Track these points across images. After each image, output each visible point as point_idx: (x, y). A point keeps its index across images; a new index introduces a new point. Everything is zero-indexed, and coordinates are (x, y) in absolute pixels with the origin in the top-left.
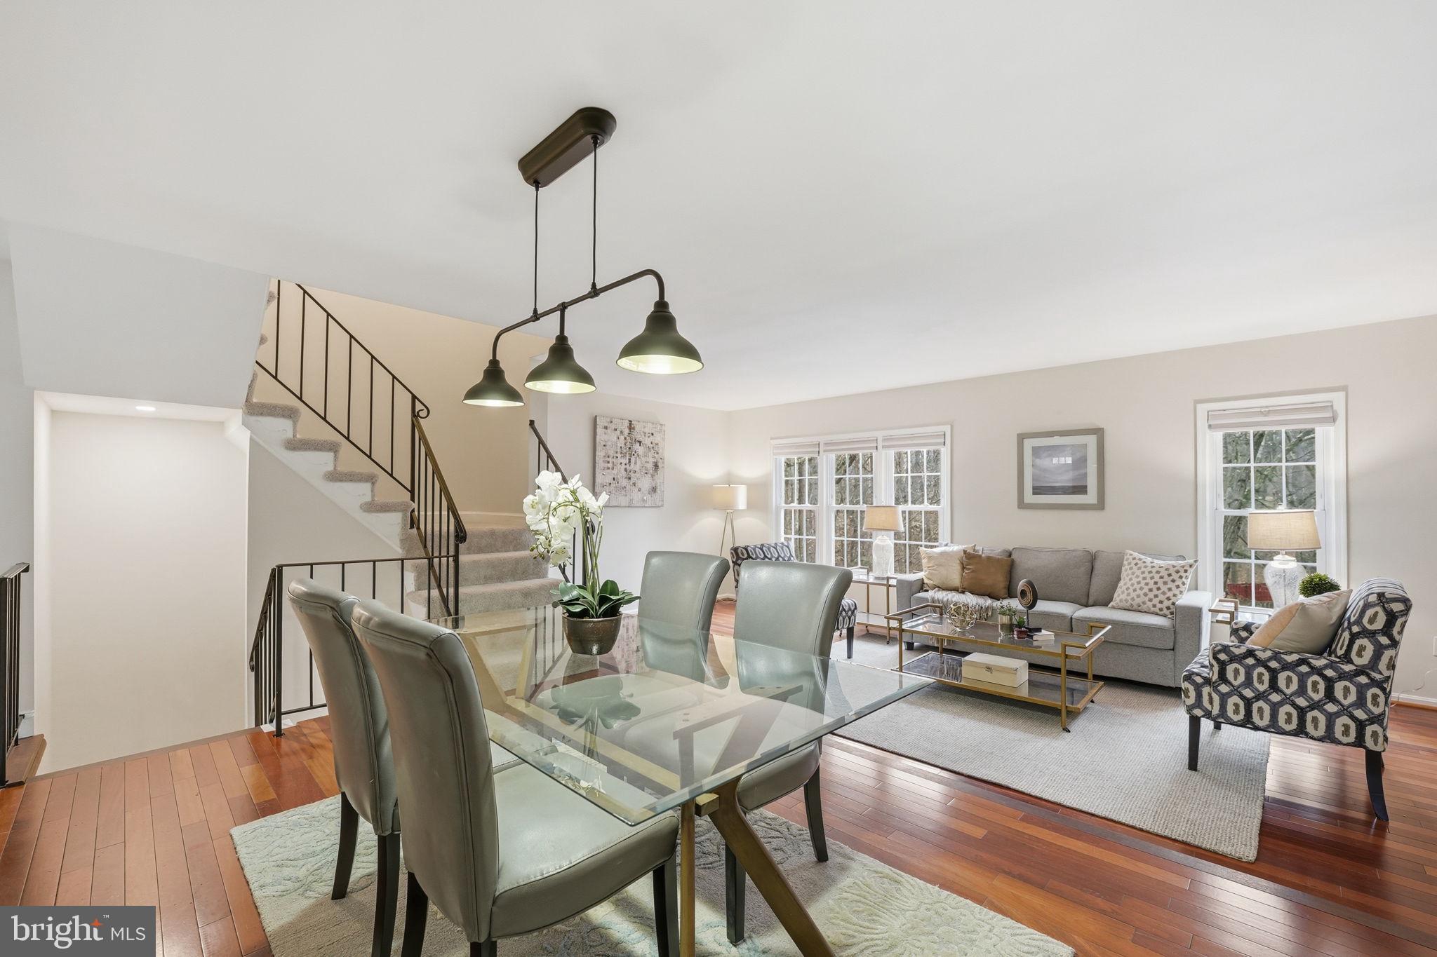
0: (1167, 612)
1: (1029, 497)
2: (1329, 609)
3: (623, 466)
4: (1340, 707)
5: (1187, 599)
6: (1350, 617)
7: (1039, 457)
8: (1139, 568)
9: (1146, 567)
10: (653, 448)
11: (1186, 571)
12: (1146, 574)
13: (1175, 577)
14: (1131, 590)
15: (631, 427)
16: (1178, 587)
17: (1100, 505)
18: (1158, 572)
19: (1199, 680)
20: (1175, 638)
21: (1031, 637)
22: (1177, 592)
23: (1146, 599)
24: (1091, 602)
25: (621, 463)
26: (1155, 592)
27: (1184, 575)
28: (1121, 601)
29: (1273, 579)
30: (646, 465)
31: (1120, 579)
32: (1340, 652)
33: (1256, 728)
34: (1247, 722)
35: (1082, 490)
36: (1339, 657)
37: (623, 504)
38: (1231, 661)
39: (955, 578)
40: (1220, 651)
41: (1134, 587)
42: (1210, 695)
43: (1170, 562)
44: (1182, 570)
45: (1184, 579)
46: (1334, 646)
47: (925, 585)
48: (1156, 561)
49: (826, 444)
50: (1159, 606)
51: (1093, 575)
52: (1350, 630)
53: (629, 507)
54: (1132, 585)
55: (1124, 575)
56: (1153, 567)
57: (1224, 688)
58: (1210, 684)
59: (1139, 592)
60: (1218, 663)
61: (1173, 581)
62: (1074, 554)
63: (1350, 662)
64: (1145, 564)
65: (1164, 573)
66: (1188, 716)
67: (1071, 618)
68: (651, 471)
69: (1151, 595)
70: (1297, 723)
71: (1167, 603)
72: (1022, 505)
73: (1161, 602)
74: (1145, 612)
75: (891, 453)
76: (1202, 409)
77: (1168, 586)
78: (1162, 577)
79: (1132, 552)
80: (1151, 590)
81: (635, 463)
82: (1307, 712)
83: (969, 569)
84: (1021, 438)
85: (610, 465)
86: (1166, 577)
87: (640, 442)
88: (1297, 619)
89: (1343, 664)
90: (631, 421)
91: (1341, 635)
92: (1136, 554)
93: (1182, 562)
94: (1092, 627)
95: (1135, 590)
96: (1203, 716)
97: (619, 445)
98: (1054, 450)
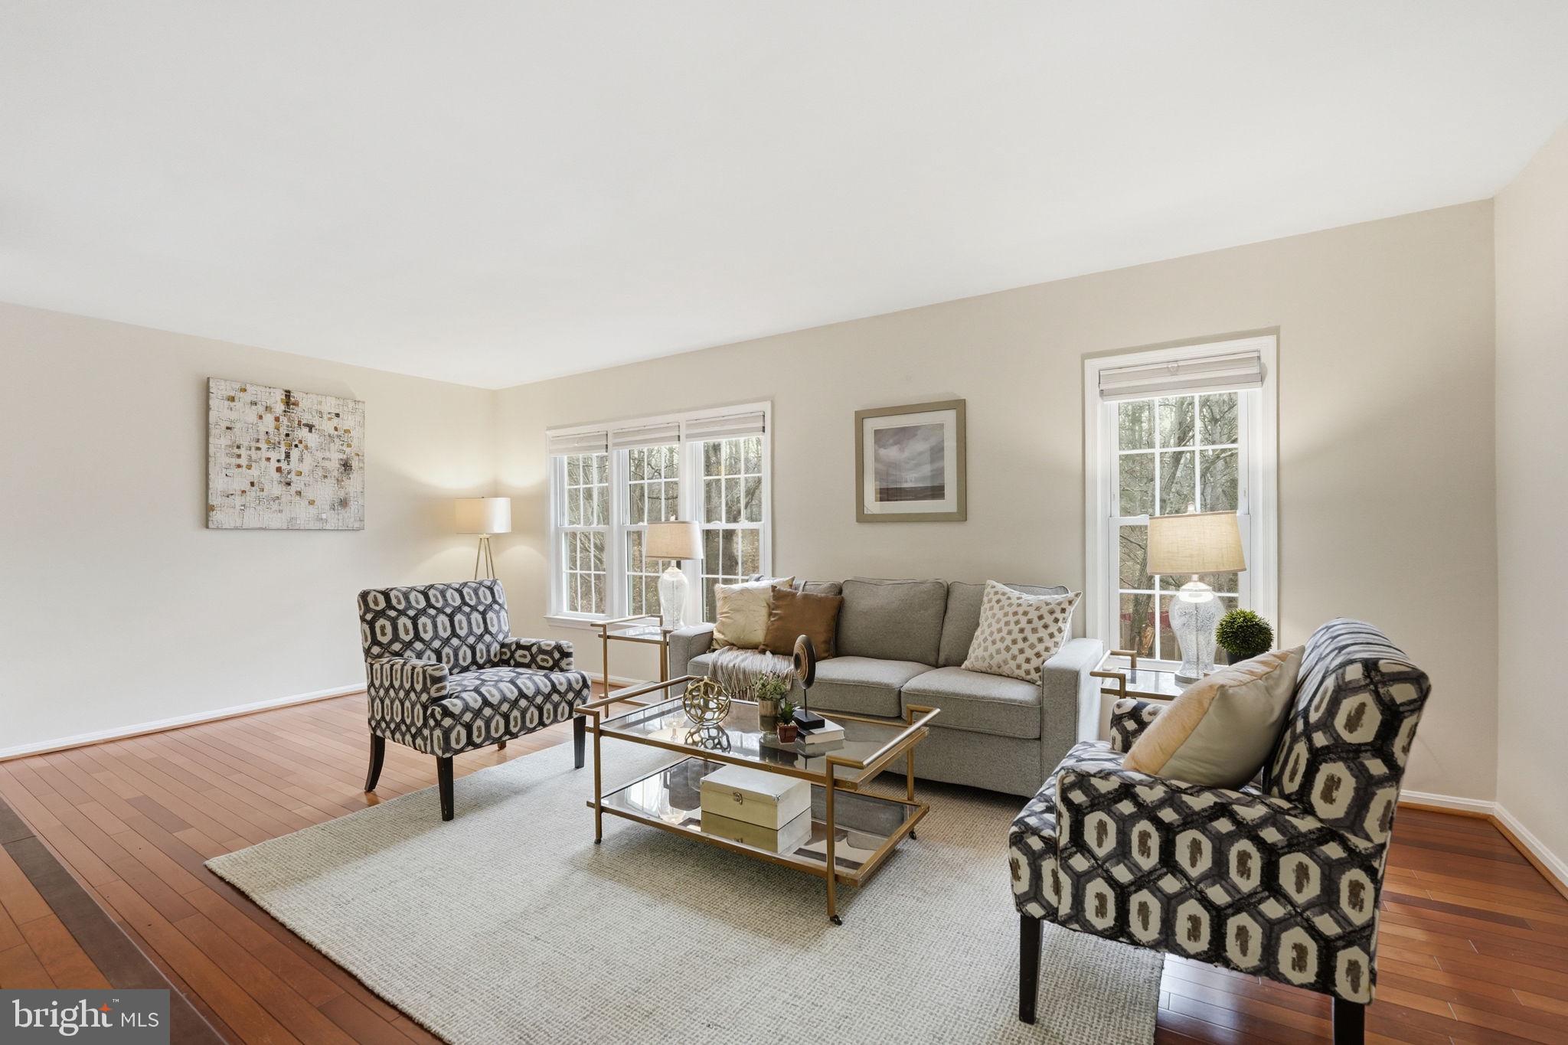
0: (1034, 676)
1: (872, 505)
2: (1268, 690)
3: (274, 464)
4: (1289, 908)
5: (1066, 655)
6: (1306, 710)
7: (884, 446)
8: (1002, 608)
9: (1010, 606)
10: (339, 437)
11: (1063, 611)
12: (1011, 618)
13: (1047, 620)
14: (989, 643)
15: (288, 399)
16: (1052, 636)
17: (962, 515)
18: (1025, 613)
19: (1036, 844)
20: (1042, 720)
21: (803, 737)
22: (1049, 643)
23: (1009, 656)
24: (942, 660)
25: (268, 459)
26: (1021, 644)
27: (1060, 616)
28: (977, 658)
29: (1183, 618)
30: (326, 464)
31: (978, 625)
32: (1291, 787)
33: (1135, 943)
34: (1120, 931)
35: (938, 492)
36: (1287, 798)
37: (274, 525)
38: (1093, 807)
39: (758, 627)
40: (1073, 786)
41: (994, 637)
42: (1055, 874)
43: (1042, 597)
44: (1058, 610)
45: (1060, 624)
46: (1276, 770)
47: (714, 642)
48: (1025, 596)
49: (616, 435)
50: (1025, 666)
51: (946, 620)
52: (1310, 740)
53: (288, 529)
54: (992, 634)
55: (982, 620)
56: (1019, 605)
57: (1080, 863)
58: (1055, 854)
59: (999, 645)
60: (1069, 810)
61: (1046, 627)
62: (923, 587)
63: (1309, 810)
64: (1010, 601)
65: (1033, 615)
66: (1019, 916)
67: (900, 692)
68: (336, 473)
69: (1015, 650)
70: (1209, 938)
71: (1035, 662)
72: (863, 517)
73: (1028, 661)
74: (1008, 677)
75: (700, 445)
76: (1093, 366)
77: (1039, 635)
78: (1030, 622)
79: (995, 583)
80: (1014, 642)
81: (301, 460)
82: (1228, 917)
83: (776, 614)
84: (860, 417)
85: (243, 461)
86: (1036, 619)
87: (310, 427)
88: (1213, 718)
89: (1295, 816)
90: (288, 394)
91: (1290, 749)
92: (1000, 587)
93: (1059, 597)
94: (912, 711)
95: (994, 642)
96: (1044, 917)
97: (263, 429)
98: (903, 435)
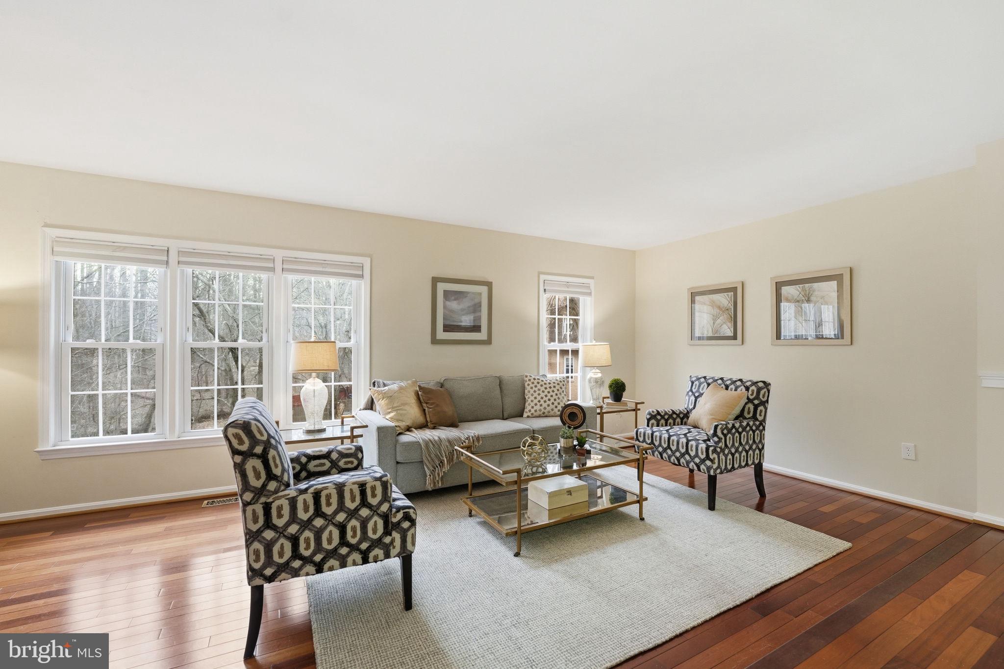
1: (441, 335)
7: (449, 300)
9: (545, 384)
12: (548, 390)
17: (488, 342)
24: (508, 415)
28: (532, 411)
31: (524, 395)
32: (749, 416)
35: (476, 328)
40: (724, 429)
51: (503, 395)
52: (753, 403)
57: (726, 451)
59: (548, 402)
63: (757, 420)
67: (534, 431)
72: (435, 341)
84: (435, 282)
96: (719, 473)
98: (459, 295)
